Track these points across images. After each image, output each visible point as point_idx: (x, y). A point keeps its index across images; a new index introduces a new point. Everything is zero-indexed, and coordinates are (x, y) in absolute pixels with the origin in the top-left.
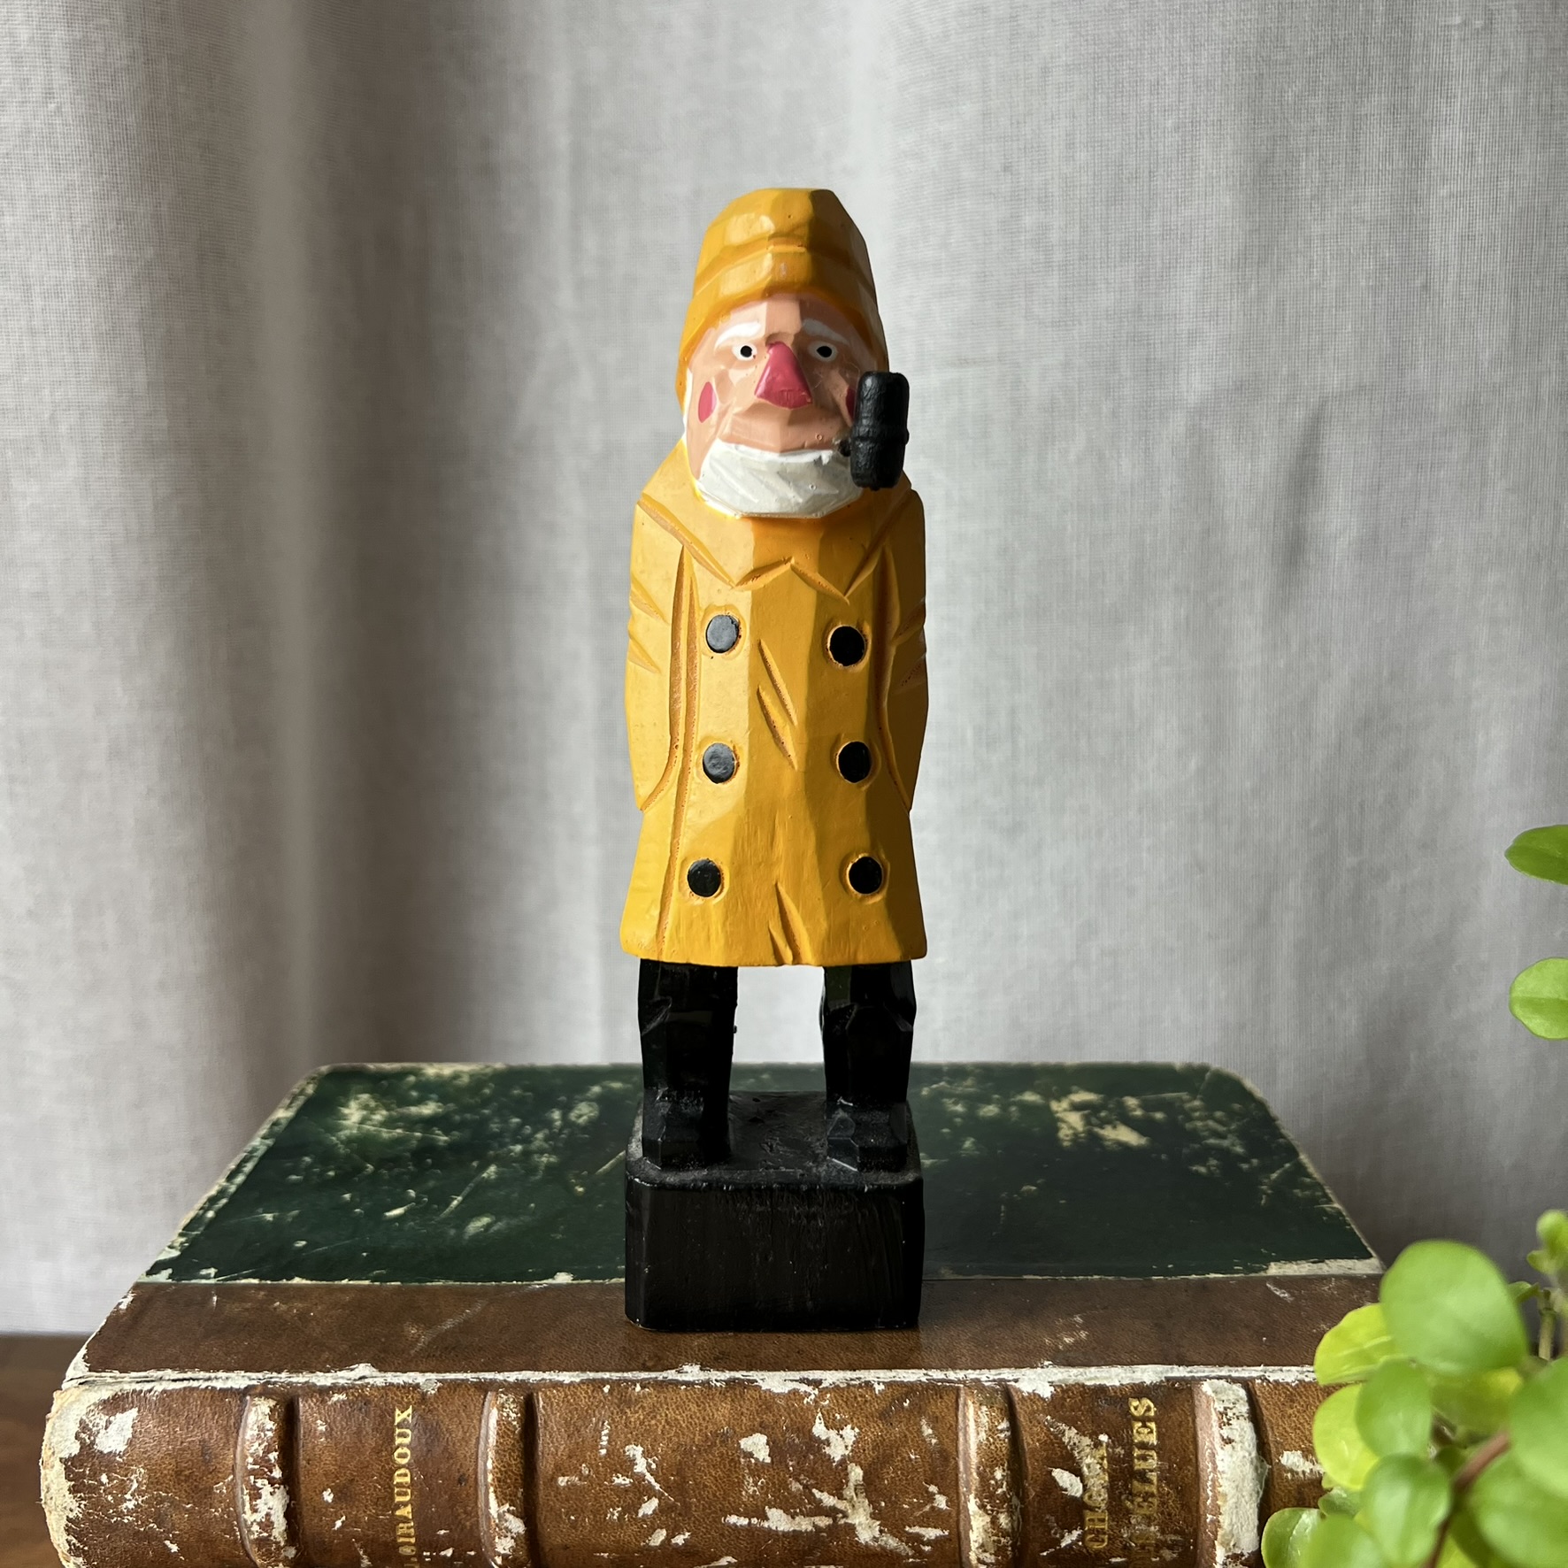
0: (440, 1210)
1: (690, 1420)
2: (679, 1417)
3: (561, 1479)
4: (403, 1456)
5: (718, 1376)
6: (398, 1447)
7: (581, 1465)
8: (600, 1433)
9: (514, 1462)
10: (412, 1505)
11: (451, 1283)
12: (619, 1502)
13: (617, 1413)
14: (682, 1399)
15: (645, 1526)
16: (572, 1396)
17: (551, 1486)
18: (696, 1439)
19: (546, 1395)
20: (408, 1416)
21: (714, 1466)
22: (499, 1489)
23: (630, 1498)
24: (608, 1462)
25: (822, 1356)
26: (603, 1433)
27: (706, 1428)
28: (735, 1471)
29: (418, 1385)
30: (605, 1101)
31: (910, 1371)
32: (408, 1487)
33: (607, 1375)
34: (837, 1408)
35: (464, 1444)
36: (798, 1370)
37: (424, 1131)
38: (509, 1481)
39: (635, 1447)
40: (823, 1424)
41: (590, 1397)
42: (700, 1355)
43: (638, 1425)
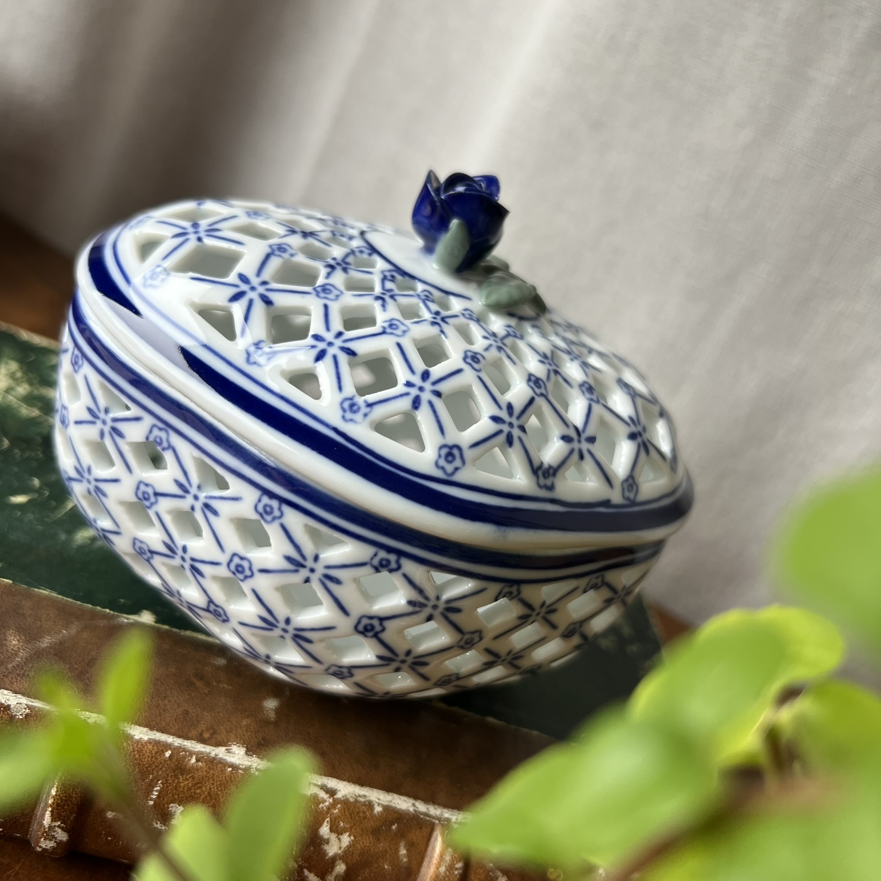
2: (220, 793)
3: (109, 813)
5: (259, 765)
8: (153, 787)
11: (54, 595)
13: (172, 776)
14: (226, 779)
16: (138, 752)
17: (100, 816)
22: (55, 811)
24: (153, 812)
26: (155, 789)
33: (170, 739)
34: (342, 818)
39: (177, 806)
40: (328, 827)
41: (152, 757)
42: (247, 737)
43: (185, 790)
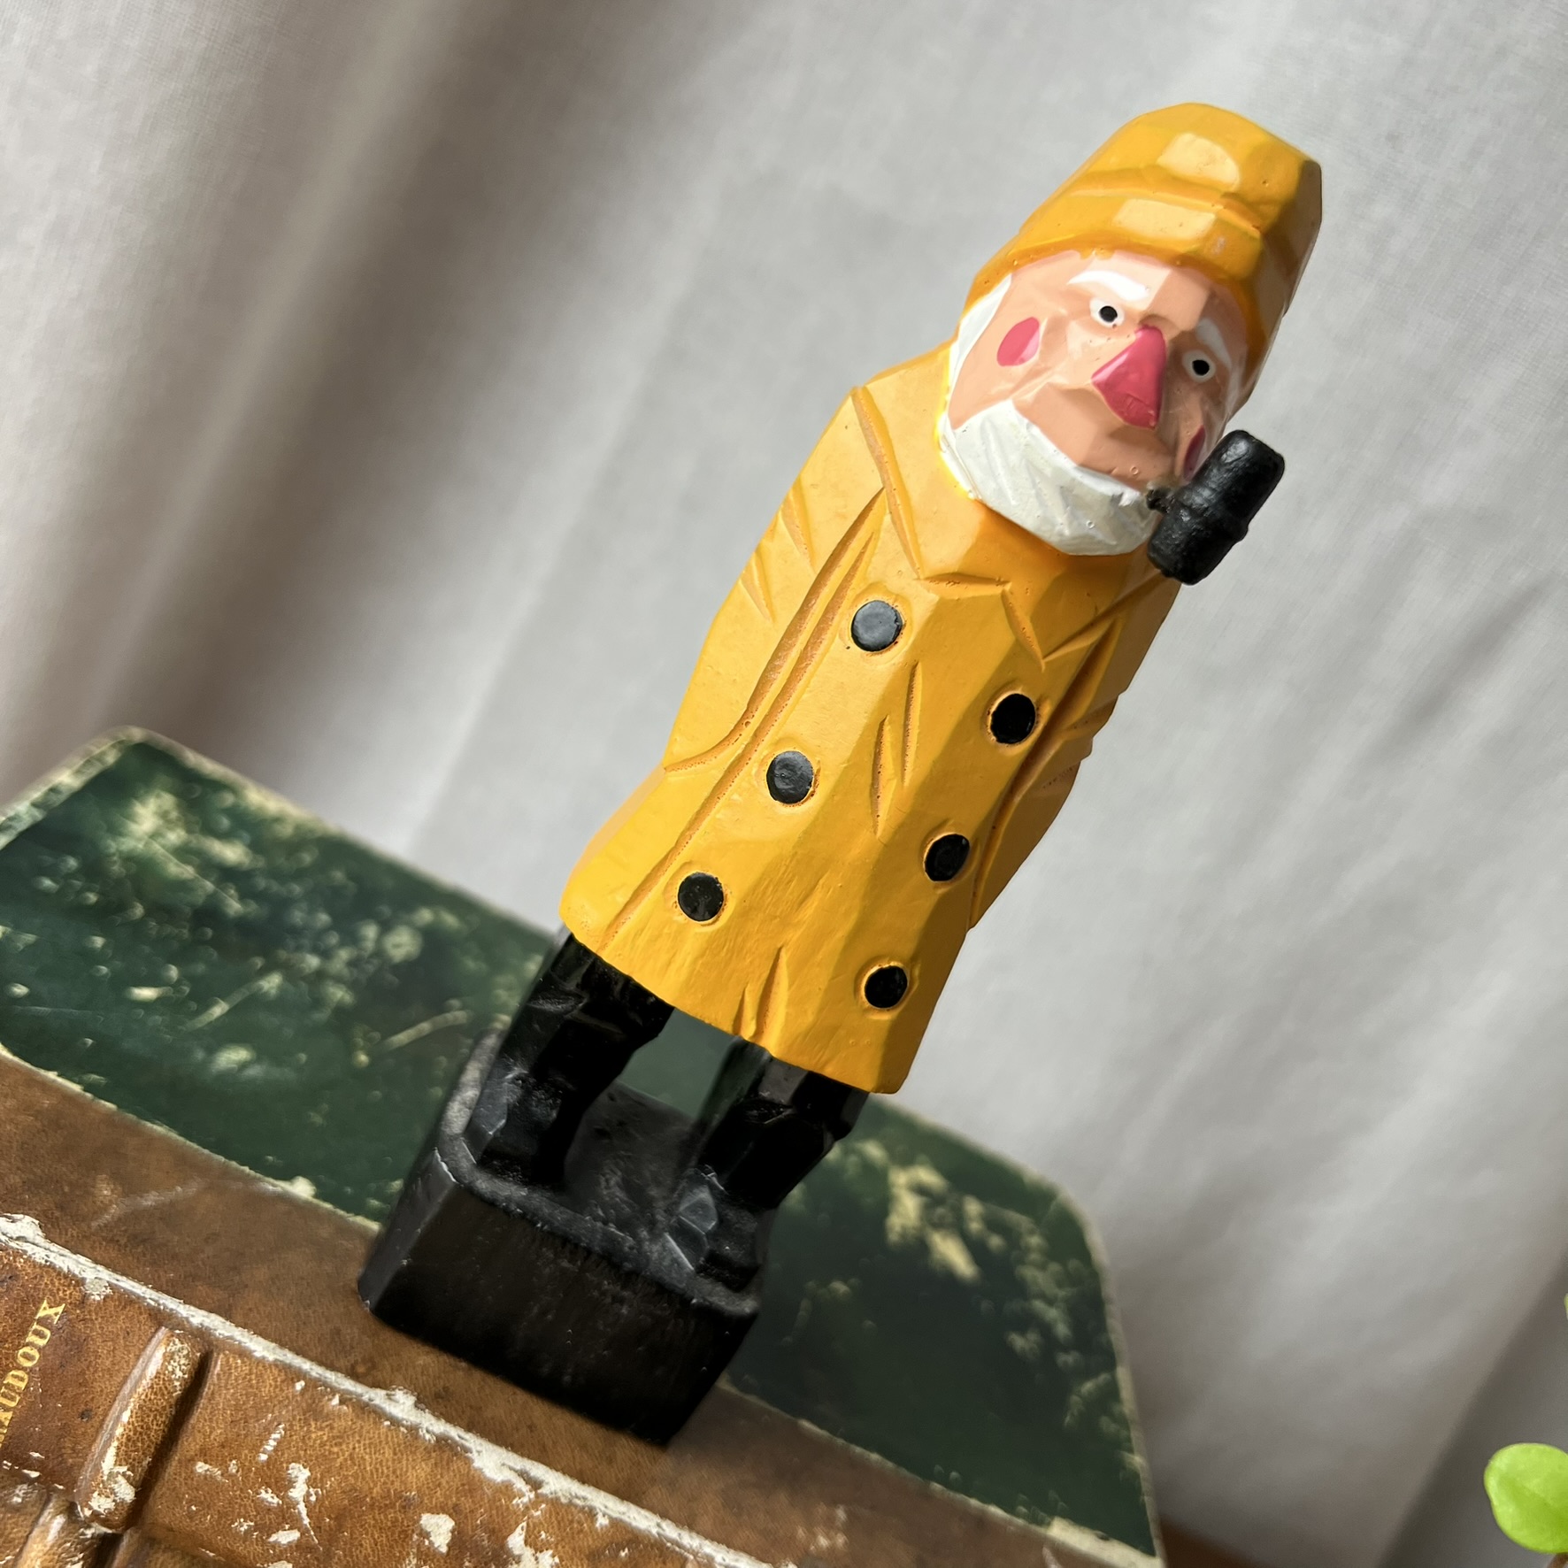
0: (198, 1013)
1: (378, 1466)
2: (367, 1457)
3: (200, 1464)
4: (28, 1357)
5: (433, 1426)
6: (27, 1345)
7: (231, 1460)
8: (270, 1434)
9: (155, 1427)
10: (14, 1413)
11: (174, 1135)
12: (256, 1516)
13: (300, 1419)
14: (379, 1437)
15: (271, 1552)
16: (257, 1376)
17: (187, 1467)
18: (375, 1491)
19: (228, 1361)
20: (56, 1314)
21: (381, 1529)
22: (123, 1448)
23: (270, 1519)
24: (264, 1471)
25: (554, 1443)
26: (273, 1436)
27: (393, 1483)
28: (403, 1546)
29: (83, 1279)
30: (432, 938)
31: (643, 1512)
32: (19, 1394)
33: (306, 1365)
34: (546, 1525)
35: (107, 1376)
36: (522, 1455)
37: (218, 883)
38: (140, 1444)
39: (302, 1468)
40: (523, 1536)
41: (276, 1387)
42: (421, 1381)
43: (317, 1445)
